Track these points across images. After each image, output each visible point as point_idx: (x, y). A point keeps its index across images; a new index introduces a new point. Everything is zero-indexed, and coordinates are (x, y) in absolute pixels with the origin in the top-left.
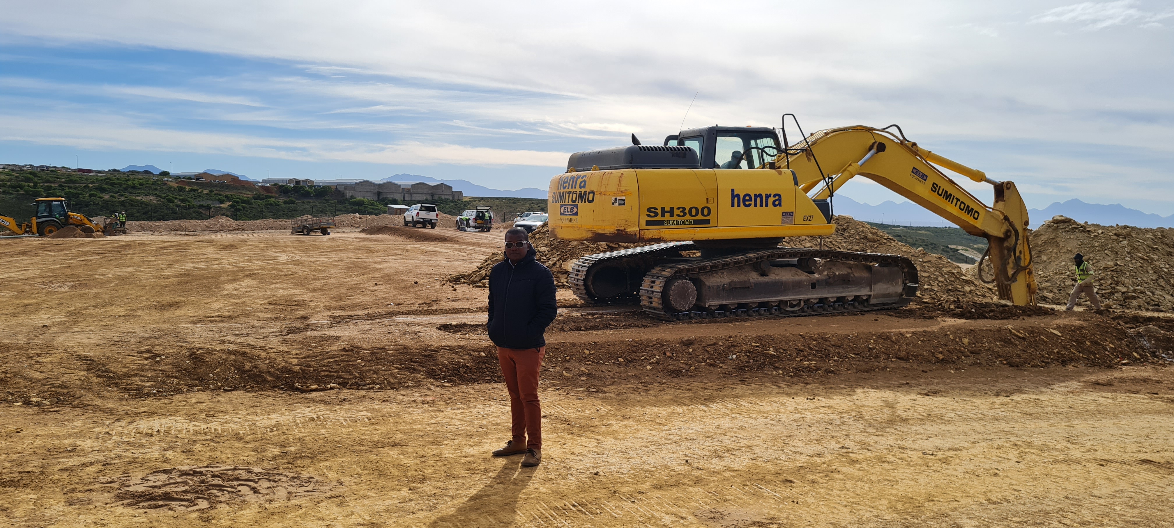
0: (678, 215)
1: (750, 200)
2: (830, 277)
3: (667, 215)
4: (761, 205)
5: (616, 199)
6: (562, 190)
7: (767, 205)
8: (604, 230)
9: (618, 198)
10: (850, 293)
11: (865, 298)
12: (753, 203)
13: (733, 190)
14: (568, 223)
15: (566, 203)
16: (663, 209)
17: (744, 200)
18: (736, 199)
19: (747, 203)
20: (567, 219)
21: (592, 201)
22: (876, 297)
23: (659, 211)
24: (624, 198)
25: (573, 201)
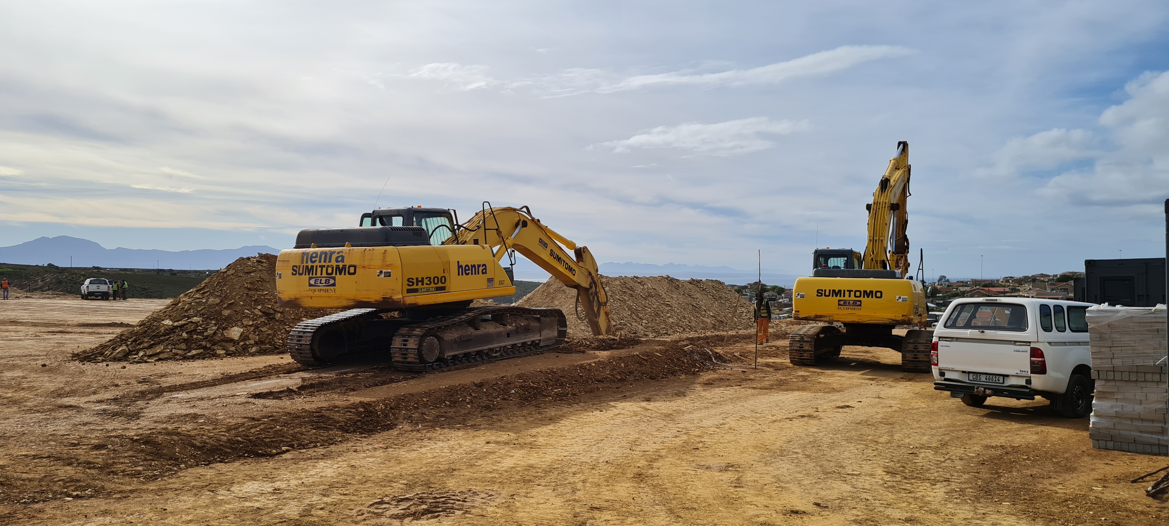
0: (427, 284)
1: (469, 270)
2: (518, 328)
3: (420, 284)
4: (475, 274)
5: (381, 272)
6: (310, 264)
7: (478, 274)
8: (369, 298)
9: (384, 271)
10: (529, 339)
11: (537, 342)
12: (470, 272)
13: (458, 262)
14: (322, 293)
15: (319, 274)
16: (417, 279)
17: (466, 270)
18: (460, 269)
19: (467, 272)
20: (321, 290)
21: (354, 273)
22: (544, 340)
23: (415, 281)
24: (390, 271)
25: (327, 273)
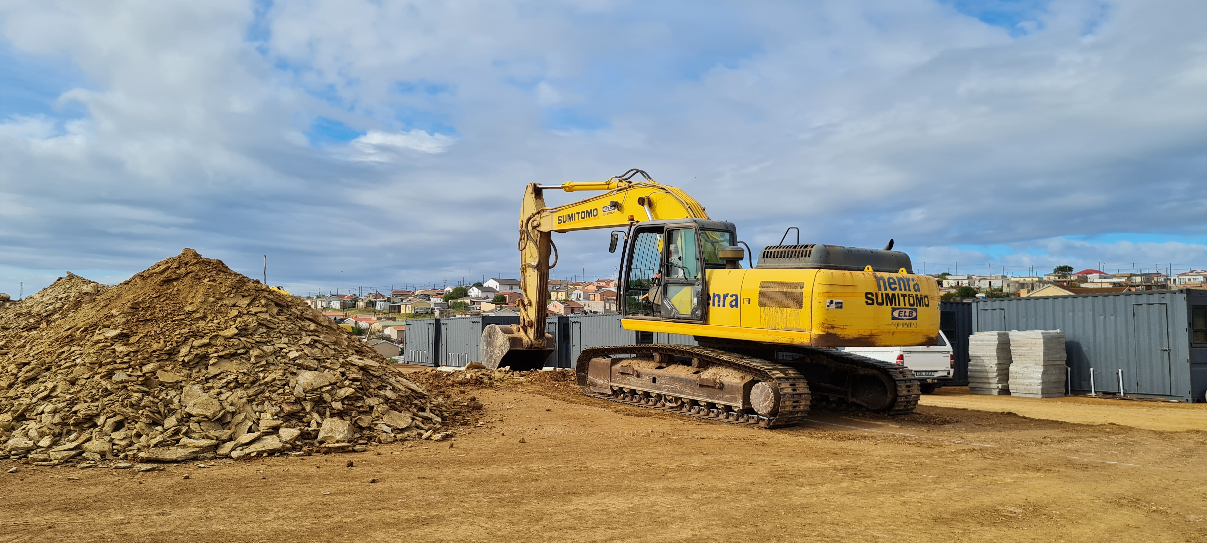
14: (906, 328)
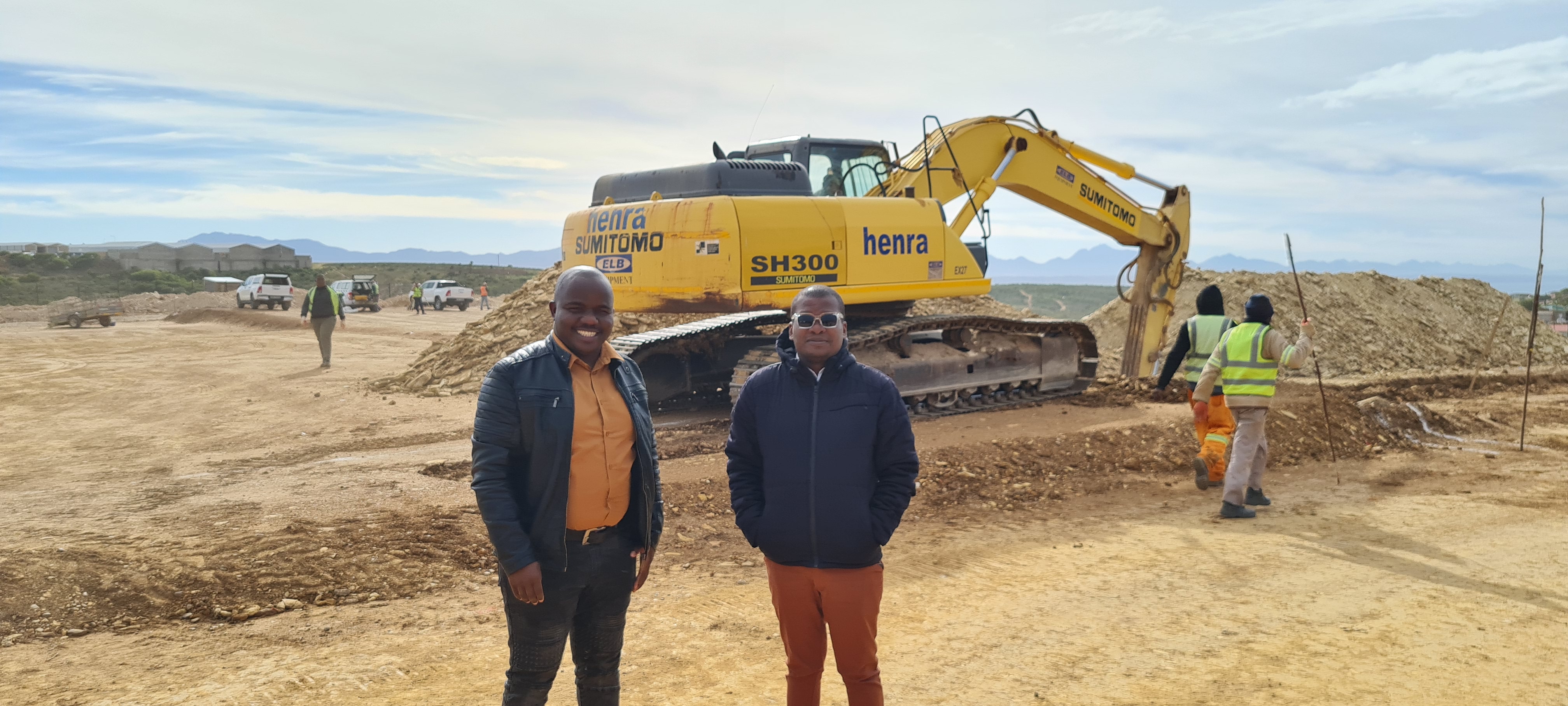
0: (795, 268)
1: (888, 244)
2: (991, 356)
3: (780, 268)
4: (902, 252)
5: (702, 245)
6: (597, 233)
7: (909, 251)
8: (683, 293)
9: (707, 242)
10: (1016, 377)
11: (1034, 383)
12: (891, 248)
13: (865, 229)
15: (609, 252)
16: (774, 258)
17: (881, 245)
18: (870, 243)
19: (885, 248)
21: (659, 248)
22: (1048, 381)
23: (769, 262)
24: (716, 242)
25: (621, 250)
